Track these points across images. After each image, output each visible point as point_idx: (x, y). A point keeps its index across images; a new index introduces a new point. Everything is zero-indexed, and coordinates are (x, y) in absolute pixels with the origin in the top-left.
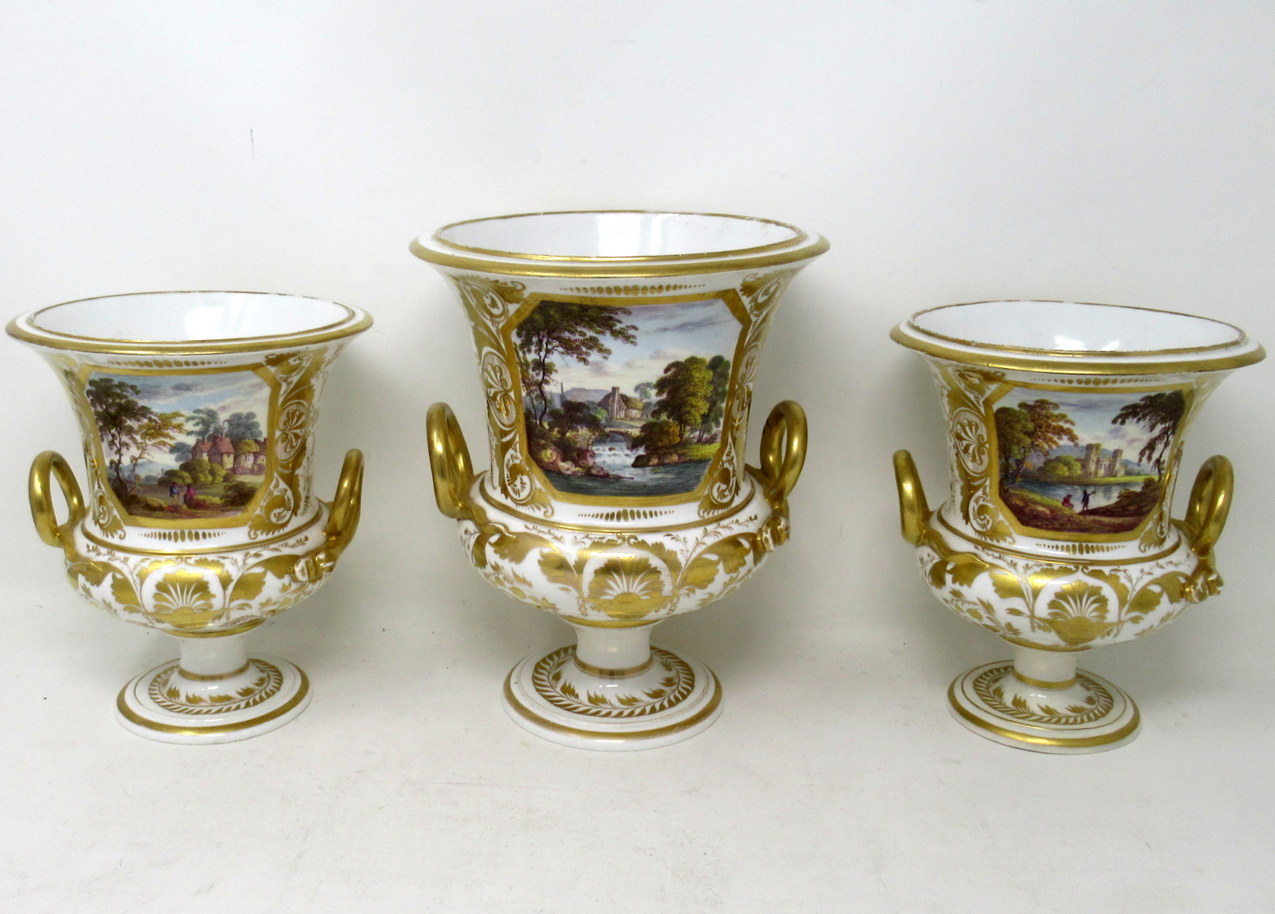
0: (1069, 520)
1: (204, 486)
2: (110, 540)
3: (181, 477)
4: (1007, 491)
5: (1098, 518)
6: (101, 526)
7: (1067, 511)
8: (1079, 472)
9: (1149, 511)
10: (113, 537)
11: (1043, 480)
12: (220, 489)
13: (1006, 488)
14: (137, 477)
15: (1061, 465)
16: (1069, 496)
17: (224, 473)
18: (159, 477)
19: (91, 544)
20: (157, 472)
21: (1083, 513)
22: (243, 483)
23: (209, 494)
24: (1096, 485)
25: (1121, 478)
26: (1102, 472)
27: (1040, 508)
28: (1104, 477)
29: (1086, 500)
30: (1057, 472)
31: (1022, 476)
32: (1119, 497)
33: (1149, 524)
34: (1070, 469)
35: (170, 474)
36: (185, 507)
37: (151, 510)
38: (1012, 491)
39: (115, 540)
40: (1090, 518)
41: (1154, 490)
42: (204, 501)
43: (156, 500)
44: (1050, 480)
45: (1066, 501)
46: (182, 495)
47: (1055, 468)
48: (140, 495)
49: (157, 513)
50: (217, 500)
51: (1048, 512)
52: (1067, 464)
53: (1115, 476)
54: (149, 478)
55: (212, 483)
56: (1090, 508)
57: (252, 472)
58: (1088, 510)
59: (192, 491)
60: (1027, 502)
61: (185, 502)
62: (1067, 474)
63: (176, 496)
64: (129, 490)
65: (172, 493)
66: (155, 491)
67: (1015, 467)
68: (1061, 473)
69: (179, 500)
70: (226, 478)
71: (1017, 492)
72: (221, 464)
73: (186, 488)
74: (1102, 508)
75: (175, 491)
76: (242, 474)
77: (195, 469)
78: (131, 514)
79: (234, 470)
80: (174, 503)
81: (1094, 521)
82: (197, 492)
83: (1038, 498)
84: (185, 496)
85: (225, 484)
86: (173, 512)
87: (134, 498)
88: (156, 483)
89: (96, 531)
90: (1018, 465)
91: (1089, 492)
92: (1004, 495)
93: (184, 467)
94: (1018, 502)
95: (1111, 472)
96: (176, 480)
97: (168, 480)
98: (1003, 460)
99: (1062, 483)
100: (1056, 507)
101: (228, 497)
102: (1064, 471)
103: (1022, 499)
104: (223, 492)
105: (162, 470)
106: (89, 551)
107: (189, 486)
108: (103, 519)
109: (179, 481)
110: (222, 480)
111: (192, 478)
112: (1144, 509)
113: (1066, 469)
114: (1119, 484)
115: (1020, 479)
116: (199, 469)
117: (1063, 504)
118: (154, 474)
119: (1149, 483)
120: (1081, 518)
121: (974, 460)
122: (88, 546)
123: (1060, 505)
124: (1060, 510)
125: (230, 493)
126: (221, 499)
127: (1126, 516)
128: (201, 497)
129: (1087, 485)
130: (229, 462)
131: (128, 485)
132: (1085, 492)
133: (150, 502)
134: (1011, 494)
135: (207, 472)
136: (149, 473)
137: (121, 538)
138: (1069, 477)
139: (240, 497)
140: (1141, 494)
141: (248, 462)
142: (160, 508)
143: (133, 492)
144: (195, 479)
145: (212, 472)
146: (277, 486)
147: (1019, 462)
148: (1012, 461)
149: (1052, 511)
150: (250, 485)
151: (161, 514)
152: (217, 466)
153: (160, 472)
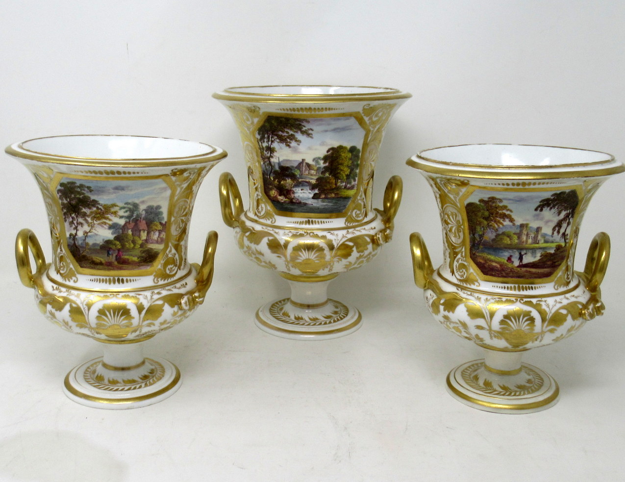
0: (511, 271)
1: (128, 250)
2: (67, 283)
3: (115, 244)
4: (474, 254)
5: (528, 269)
6: (61, 274)
7: (510, 265)
8: (516, 241)
9: (559, 265)
10: (70, 281)
11: (495, 247)
12: (137, 252)
13: (474, 252)
14: (87, 244)
15: (505, 238)
16: (511, 256)
17: (140, 242)
18: (101, 244)
19: (55, 286)
20: (100, 241)
21: (519, 266)
22: (151, 249)
23: (132, 255)
24: (527, 249)
25: (542, 244)
26: (530, 241)
27: (494, 264)
28: (531, 244)
29: (521, 258)
30: (503, 241)
31: (483, 245)
32: (541, 256)
33: (560, 273)
34: (510, 239)
35: (108, 242)
36: (116, 263)
37: (95, 265)
38: (477, 254)
39: (71, 283)
40: (524, 269)
41: (562, 252)
42: (128, 259)
43: (98, 258)
44: (498, 246)
45: (509, 259)
46: (114, 255)
47: (501, 239)
48: (88, 256)
49: (98, 267)
50: (135, 259)
51: (499, 266)
52: (509, 236)
53: (538, 243)
54: (95, 245)
55: (133, 248)
56: (523, 263)
57: (157, 242)
58: (522, 265)
59: (120, 252)
60: (486, 260)
61: (116, 260)
62: (509, 242)
63: (111, 256)
64: (81, 252)
65: (108, 254)
66: (98, 253)
67: (478, 240)
68: (506, 242)
69: (112, 259)
70: (142, 246)
71: (481, 255)
72: (139, 236)
73: (117, 251)
74: (531, 263)
75: (110, 253)
76: (151, 243)
77: (123, 239)
78: (81, 267)
79: (146, 241)
80: (109, 261)
81: (527, 271)
82: (124, 253)
83: (492, 257)
84: (116, 256)
85: (141, 249)
86: (109, 266)
87: (84, 257)
88: (99, 248)
89: (58, 278)
90: (480, 238)
91: (522, 253)
92: (473, 257)
93: (117, 238)
94: (481, 261)
95: (536, 241)
96: (111, 246)
97: (106, 246)
98: (472, 235)
99: (506, 248)
100: (503, 263)
101: (142, 257)
102: (507, 241)
103: (483, 258)
104: (139, 254)
105: (103, 240)
106: (54, 290)
107: (119, 250)
108: (63, 270)
109: (114, 247)
110: (139, 246)
111: (121, 245)
112: (557, 264)
113: (508, 239)
114: (541, 248)
115: (481, 247)
116: (126, 240)
117: (507, 261)
118: (98, 242)
119: (559, 248)
120: (519, 269)
121: (455, 236)
122: (53, 287)
123: (506, 261)
124: (506, 264)
125: (143, 255)
126: (138, 258)
127: (546, 268)
128: (126, 257)
129: (522, 249)
130: (144, 236)
131: (81, 249)
132: (520, 253)
133: (95, 260)
134: (477, 256)
135: (130, 242)
136: (95, 242)
137: (75, 282)
138: (510, 245)
139: (149, 258)
140: (554, 253)
141: (155, 236)
142: (101, 264)
143: (84, 254)
144: (123, 246)
145: (134, 242)
146: (170, 251)
147: (481, 236)
148: (477, 236)
149: (501, 265)
150: (155, 250)
151: (101, 267)
152: (136, 238)
153: (102, 241)
